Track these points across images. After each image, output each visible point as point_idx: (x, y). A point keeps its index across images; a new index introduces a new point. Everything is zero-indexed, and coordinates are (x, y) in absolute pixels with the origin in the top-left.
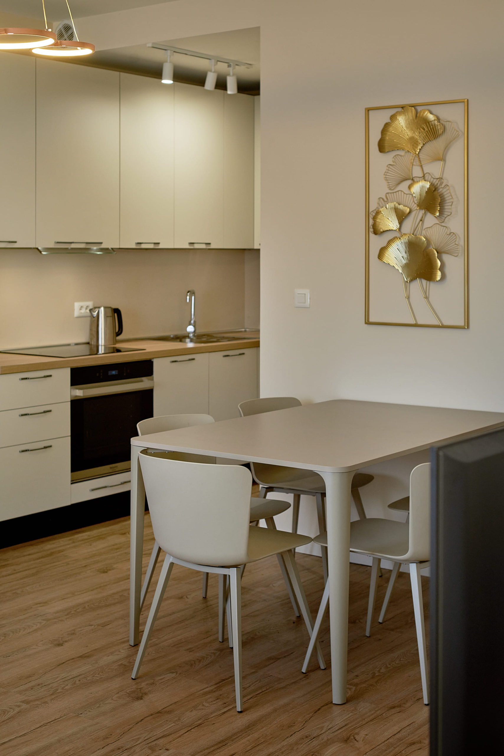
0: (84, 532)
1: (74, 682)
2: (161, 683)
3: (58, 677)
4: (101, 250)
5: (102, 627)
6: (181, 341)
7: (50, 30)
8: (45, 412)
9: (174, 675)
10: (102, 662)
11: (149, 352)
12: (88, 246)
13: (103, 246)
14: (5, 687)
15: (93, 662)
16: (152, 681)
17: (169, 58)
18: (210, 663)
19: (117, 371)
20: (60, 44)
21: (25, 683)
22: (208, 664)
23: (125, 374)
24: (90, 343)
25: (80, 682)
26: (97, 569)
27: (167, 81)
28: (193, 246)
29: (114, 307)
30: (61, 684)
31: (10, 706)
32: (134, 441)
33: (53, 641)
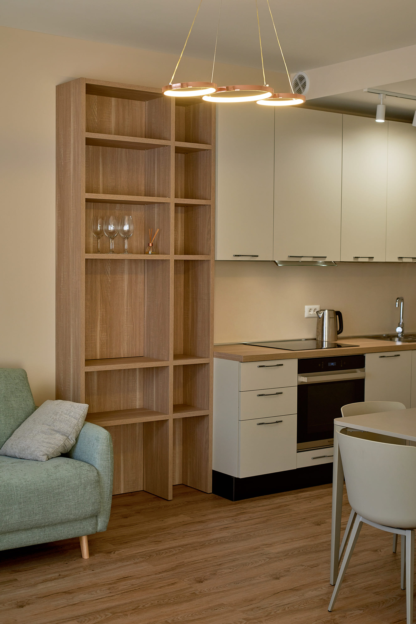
0: (307, 491)
1: (284, 608)
2: (351, 617)
3: (272, 603)
4: (326, 263)
5: (311, 568)
6: (391, 340)
7: (268, 85)
8: (277, 394)
9: (362, 612)
10: (307, 595)
11: (362, 348)
12: (315, 260)
13: (327, 260)
14: (233, 606)
15: (301, 595)
16: (344, 614)
17: (382, 101)
18: (391, 606)
19: (335, 363)
20: (278, 96)
21: (248, 605)
22: (390, 606)
23: (341, 366)
24: (317, 339)
25: (288, 609)
26: (313, 521)
27: (380, 121)
28: (402, 260)
29: (336, 310)
30: (274, 608)
31: (234, 621)
32: (337, 421)
33: (272, 575)
